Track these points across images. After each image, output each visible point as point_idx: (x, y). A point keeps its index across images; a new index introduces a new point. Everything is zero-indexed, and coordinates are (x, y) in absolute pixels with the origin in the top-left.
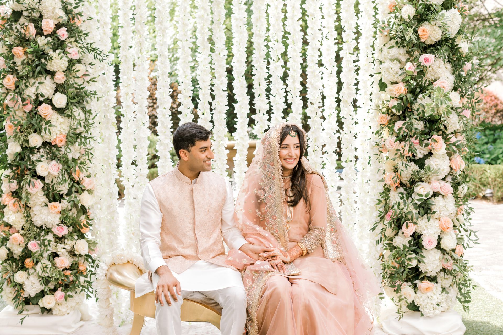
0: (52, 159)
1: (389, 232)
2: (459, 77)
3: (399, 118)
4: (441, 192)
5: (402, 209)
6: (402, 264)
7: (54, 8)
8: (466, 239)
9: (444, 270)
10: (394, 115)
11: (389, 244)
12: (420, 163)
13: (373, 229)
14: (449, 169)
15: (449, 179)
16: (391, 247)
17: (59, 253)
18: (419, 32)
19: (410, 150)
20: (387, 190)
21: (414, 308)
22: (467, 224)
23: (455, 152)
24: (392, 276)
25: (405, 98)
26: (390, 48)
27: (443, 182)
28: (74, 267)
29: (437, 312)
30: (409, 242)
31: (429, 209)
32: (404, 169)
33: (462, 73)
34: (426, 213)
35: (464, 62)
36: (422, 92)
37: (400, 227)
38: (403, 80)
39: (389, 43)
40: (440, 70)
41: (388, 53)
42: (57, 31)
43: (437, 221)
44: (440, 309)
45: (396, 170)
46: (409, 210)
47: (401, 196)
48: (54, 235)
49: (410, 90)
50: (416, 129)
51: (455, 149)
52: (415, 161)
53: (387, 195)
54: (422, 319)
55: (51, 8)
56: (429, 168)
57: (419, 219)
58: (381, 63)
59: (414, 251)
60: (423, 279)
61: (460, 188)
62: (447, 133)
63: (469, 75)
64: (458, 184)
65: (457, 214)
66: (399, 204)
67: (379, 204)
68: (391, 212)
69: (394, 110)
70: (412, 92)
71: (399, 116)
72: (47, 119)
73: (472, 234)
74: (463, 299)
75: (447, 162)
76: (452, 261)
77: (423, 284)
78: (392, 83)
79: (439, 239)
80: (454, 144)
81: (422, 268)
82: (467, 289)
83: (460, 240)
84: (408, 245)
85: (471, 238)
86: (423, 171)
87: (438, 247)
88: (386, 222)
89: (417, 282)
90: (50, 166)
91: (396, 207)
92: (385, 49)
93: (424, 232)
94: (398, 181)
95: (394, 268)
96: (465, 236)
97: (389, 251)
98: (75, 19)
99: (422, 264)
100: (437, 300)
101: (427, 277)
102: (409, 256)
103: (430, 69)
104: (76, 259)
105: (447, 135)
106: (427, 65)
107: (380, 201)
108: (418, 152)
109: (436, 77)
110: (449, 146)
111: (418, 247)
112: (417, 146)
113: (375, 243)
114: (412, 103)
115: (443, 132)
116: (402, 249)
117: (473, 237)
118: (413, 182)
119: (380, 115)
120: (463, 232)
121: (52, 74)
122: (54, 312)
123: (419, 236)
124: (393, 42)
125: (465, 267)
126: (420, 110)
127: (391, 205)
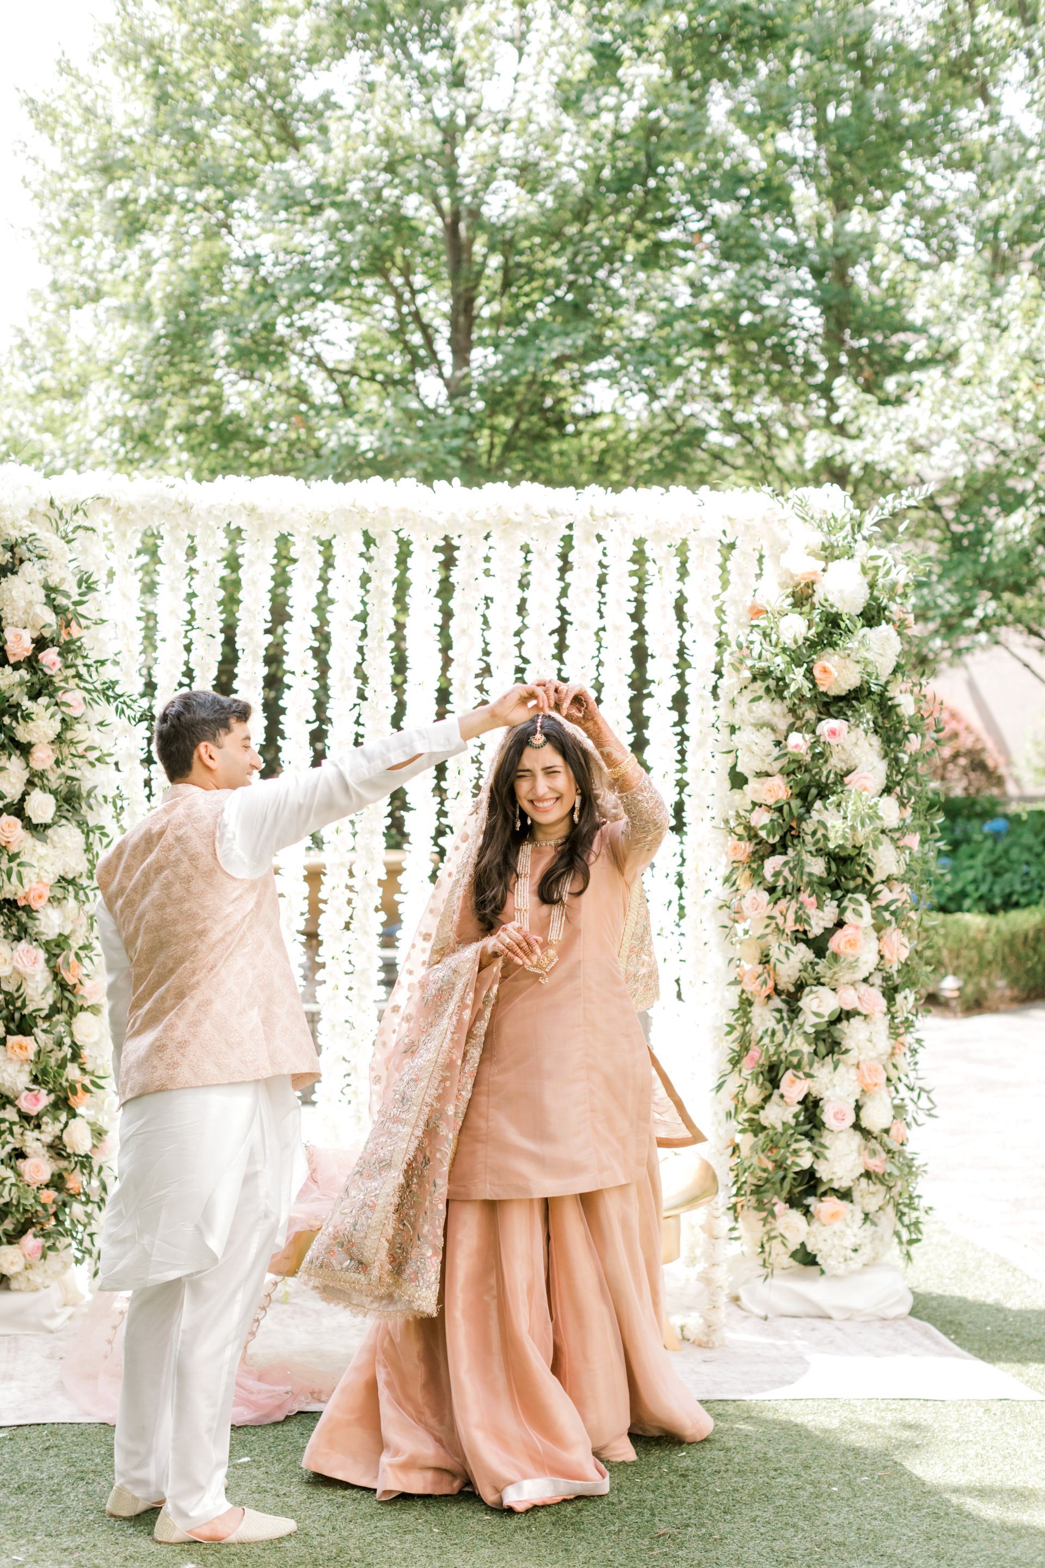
0: (18, 939)
1: (753, 1095)
2: (895, 763)
3: (773, 850)
4: (861, 1009)
5: (781, 1044)
6: (779, 1165)
7: (30, 603)
8: (910, 1107)
9: (868, 1175)
10: (761, 842)
11: (751, 1120)
12: (819, 946)
13: (720, 1087)
14: (876, 958)
15: (877, 979)
16: (757, 1128)
17: (28, 1150)
18: (817, 672)
19: (798, 920)
20: (746, 1003)
21: (806, 1258)
22: (912, 1075)
23: (889, 922)
24: (758, 1190)
25: (786, 808)
26: (753, 700)
27: (864, 987)
28: (57, 1182)
29: (854, 1265)
30: (796, 1116)
31: (839, 1044)
32: (784, 959)
33: (901, 755)
34: (831, 1052)
35: (906, 734)
36: (822, 796)
37: (775, 1083)
38: (781, 771)
39: (751, 687)
40: (857, 751)
41: (751, 711)
42: (40, 656)
43: (853, 1071)
44: (859, 1259)
45: (765, 960)
46: (794, 1047)
47: (778, 1015)
48: (19, 1111)
49: (796, 790)
50: (810, 874)
51: (887, 915)
52: (808, 943)
53: (746, 1014)
54: (822, 1281)
55: (22, 604)
56: (836, 956)
57: (816, 1065)
58: (733, 729)
59: (807, 1135)
60: (824, 1194)
61: (899, 997)
62: (873, 881)
63: (914, 760)
64: (896, 989)
65: (893, 1054)
66: (774, 1033)
67: (729, 1033)
68: (755, 1052)
69: (763, 834)
70: (803, 795)
71: (773, 846)
72: (13, 849)
73: (924, 1095)
74: (905, 1236)
75: (874, 945)
76: (884, 1155)
77: (825, 1207)
78: (759, 775)
79: (858, 1108)
80: (886, 908)
81: (823, 1171)
82: (914, 1215)
83: (899, 1109)
84: (792, 1122)
85: (921, 1104)
86: (822, 963)
87: (857, 1126)
88: (746, 1072)
89: (810, 1200)
90: (16, 954)
91: (766, 1040)
92: (743, 702)
93: (826, 1094)
94: (771, 984)
95: (765, 1170)
96: (907, 1101)
97: (750, 1135)
98: (73, 624)
99: (822, 1161)
100: (853, 1240)
101: (833, 1190)
102: (795, 1146)
103: (836, 750)
104: (64, 1164)
105: (873, 887)
106: (833, 741)
107: (732, 1028)
108: (813, 922)
109: (852, 763)
110: (878, 911)
111: (815, 1127)
112: (812, 911)
113: (723, 1116)
114: (801, 819)
115: (865, 881)
116: (780, 1129)
117: (924, 1103)
118: (800, 986)
119: (732, 841)
120: (904, 1092)
121: (25, 749)
122: (14, 1285)
123: (816, 1103)
124: (759, 686)
125: (910, 1167)
126: (819, 835)
127: (755, 1037)
